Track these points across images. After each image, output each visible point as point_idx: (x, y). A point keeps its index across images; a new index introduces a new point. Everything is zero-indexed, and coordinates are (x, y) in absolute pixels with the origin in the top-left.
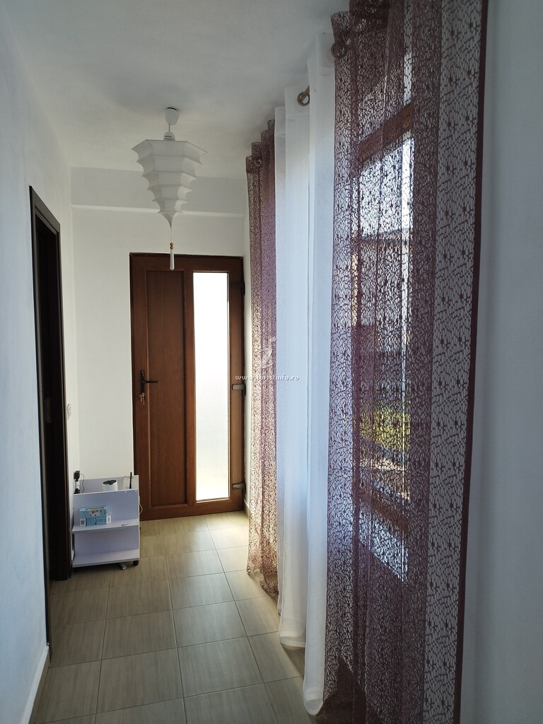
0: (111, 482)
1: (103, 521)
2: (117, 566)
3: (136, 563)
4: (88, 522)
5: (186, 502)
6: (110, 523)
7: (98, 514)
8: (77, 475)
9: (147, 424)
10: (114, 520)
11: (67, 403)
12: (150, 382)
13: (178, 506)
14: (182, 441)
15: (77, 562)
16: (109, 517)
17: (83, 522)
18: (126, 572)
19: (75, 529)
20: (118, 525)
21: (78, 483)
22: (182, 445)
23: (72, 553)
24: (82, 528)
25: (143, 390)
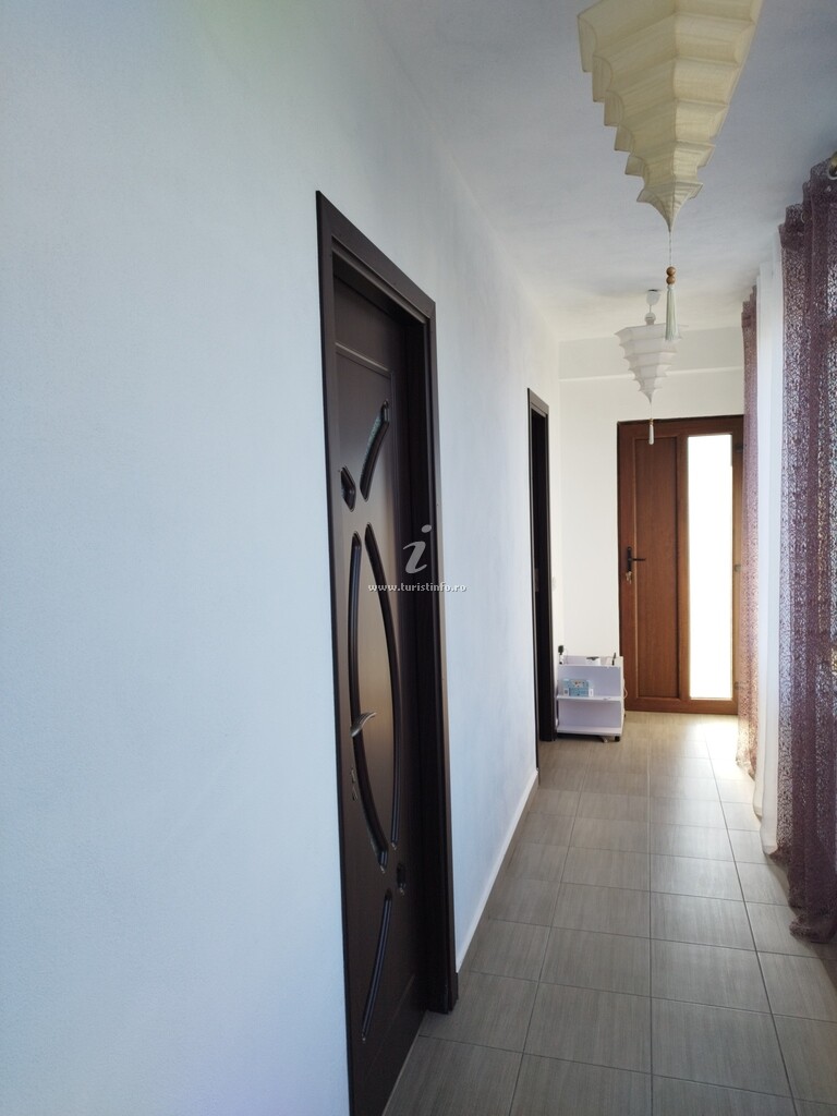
0: (593, 659)
1: (586, 693)
2: (599, 738)
3: (617, 739)
4: (571, 692)
5: (678, 696)
6: (592, 696)
7: (581, 686)
8: (561, 649)
9: (633, 606)
10: (596, 694)
11: (553, 576)
12: (638, 560)
13: (669, 699)
14: (674, 628)
15: (561, 729)
16: (591, 690)
17: (566, 692)
18: (607, 745)
19: (558, 697)
20: (601, 698)
21: (562, 657)
22: (674, 632)
23: (557, 721)
24: (566, 697)
25: (629, 568)
